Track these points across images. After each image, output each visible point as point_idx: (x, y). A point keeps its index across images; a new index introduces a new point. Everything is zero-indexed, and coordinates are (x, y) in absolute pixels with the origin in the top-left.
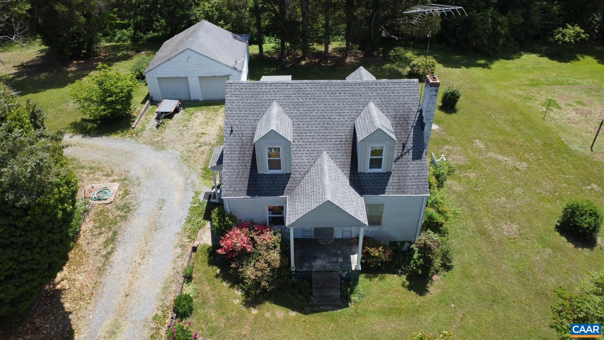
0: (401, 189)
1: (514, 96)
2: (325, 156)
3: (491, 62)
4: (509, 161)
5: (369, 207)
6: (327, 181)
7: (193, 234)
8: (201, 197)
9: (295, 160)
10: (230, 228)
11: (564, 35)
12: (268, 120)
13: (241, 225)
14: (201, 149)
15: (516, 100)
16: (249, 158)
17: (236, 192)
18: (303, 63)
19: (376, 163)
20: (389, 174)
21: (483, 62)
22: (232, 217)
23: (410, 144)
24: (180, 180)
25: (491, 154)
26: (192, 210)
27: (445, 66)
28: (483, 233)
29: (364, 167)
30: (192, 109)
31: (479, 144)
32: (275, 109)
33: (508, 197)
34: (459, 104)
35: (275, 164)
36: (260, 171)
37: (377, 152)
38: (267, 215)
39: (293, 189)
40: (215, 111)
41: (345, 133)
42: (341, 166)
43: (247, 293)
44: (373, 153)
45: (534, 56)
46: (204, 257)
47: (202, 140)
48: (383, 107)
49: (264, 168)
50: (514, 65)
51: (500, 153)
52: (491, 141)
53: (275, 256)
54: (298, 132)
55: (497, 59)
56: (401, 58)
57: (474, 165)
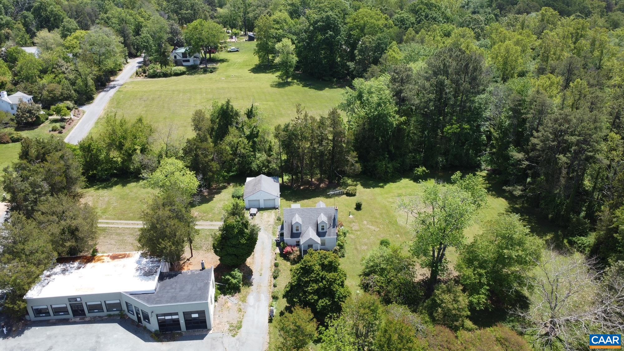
0: (329, 236)
1: (388, 202)
2: (310, 228)
3: (385, 184)
4: (373, 228)
5: (321, 240)
6: (310, 233)
7: (274, 250)
8: (274, 241)
9: (302, 229)
10: (286, 247)
11: (418, 171)
12: (295, 219)
13: (289, 246)
14: (270, 226)
15: (387, 204)
16: (290, 229)
17: (288, 237)
18: (302, 188)
19: (323, 229)
20: (326, 232)
21: (382, 184)
22: (287, 244)
23: (332, 224)
24: (266, 236)
25: (368, 226)
26: (272, 244)
27: (364, 188)
28: (356, 249)
29: (320, 230)
30: (261, 212)
31: (365, 222)
32: (297, 216)
33: (368, 239)
34: (362, 207)
35: (297, 230)
36: (294, 232)
37: (323, 226)
38: (295, 243)
39: (302, 236)
40: (271, 212)
41: (315, 221)
42: (314, 230)
43: (291, 263)
44: (322, 226)
45: (407, 180)
46: (279, 255)
47: (269, 223)
48: (325, 214)
49: (294, 231)
50: (395, 186)
51: (371, 226)
52: (370, 221)
53: (298, 253)
54: (303, 222)
55: (388, 182)
56: (345, 184)
57: (361, 230)
